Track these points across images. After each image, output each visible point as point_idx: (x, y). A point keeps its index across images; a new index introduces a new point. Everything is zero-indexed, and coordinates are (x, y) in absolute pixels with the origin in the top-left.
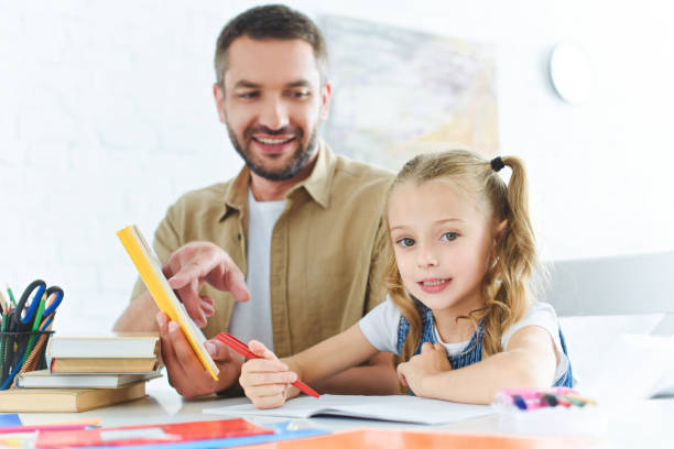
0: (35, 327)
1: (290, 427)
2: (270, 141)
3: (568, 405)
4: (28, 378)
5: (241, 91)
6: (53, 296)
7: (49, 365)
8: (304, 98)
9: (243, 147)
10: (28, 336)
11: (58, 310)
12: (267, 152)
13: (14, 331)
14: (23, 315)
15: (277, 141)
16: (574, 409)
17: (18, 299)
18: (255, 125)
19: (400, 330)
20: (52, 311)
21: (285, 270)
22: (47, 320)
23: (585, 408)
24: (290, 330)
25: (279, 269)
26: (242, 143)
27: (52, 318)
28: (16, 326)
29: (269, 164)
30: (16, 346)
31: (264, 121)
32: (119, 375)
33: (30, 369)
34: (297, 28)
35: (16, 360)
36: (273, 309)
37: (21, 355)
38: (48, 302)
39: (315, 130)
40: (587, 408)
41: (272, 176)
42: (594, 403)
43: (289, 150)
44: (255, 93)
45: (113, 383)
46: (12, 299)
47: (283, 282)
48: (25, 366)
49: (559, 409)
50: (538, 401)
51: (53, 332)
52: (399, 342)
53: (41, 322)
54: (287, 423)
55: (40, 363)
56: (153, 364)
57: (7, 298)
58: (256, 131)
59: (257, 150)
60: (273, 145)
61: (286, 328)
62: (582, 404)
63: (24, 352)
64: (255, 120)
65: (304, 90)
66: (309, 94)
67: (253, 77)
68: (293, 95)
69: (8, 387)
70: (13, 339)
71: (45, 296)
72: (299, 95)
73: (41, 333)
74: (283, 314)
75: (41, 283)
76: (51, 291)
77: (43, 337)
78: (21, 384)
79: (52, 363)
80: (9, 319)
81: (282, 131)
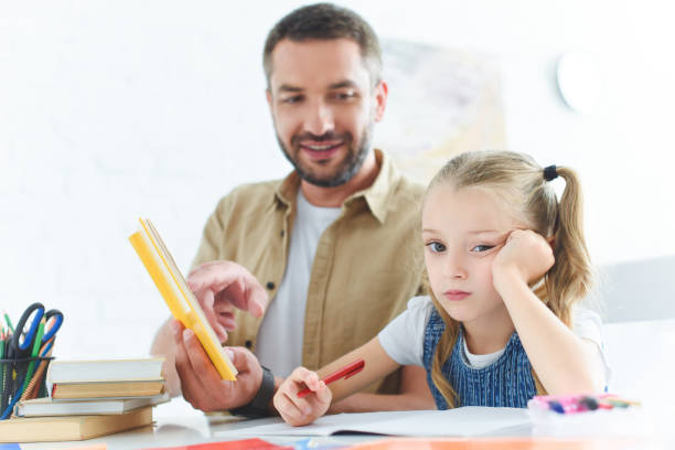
0: (35, 352)
1: (310, 444)
2: (317, 147)
3: (610, 407)
4: (28, 406)
5: (284, 96)
6: (52, 319)
7: (50, 392)
8: (351, 100)
9: (292, 155)
10: (28, 363)
11: (58, 334)
12: (315, 159)
13: (13, 357)
14: (21, 341)
15: (324, 147)
16: (616, 411)
17: (15, 325)
18: (301, 133)
19: (426, 341)
20: (51, 336)
21: (326, 279)
22: (47, 345)
23: (629, 408)
24: (322, 342)
25: (321, 276)
26: (290, 150)
27: (52, 344)
28: (14, 352)
29: (319, 171)
30: (15, 375)
31: (309, 128)
32: (125, 400)
33: (30, 397)
34: (338, 27)
35: (15, 388)
36: (307, 317)
37: (21, 384)
38: (47, 326)
39: (365, 134)
40: (631, 410)
41: (322, 183)
42: (638, 404)
43: (338, 155)
44: (298, 97)
45: (118, 408)
46: (9, 324)
47: (323, 290)
48: (25, 395)
49: (599, 413)
50: (575, 407)
51: (53, 358)
52: (425, 354)
53: (41, 347)
54: (307, 442)
55: (40, 391)
56: (159, 387)
57: (5, 325)
58: (302, 138)
59: (306, 157)
60: (320, 151)
61: (317, 339)
62: (625, 406)
63: (24, 380)
64: (300, 127)
65: (350, 92)
66: (356, 95)
67: (294, 81)
68: (338, 97)
69: (8, 417)
70: (11, 367)
71: (44, 319)
72: (344, 96)
73: (41, 360)
74: (317, 324)
75: (39, 306)
76: (49, 315)
77: (43, 363)
78: (21, 413)
79: (53, 389)
80: (6, 345)
81: (327, 136)
